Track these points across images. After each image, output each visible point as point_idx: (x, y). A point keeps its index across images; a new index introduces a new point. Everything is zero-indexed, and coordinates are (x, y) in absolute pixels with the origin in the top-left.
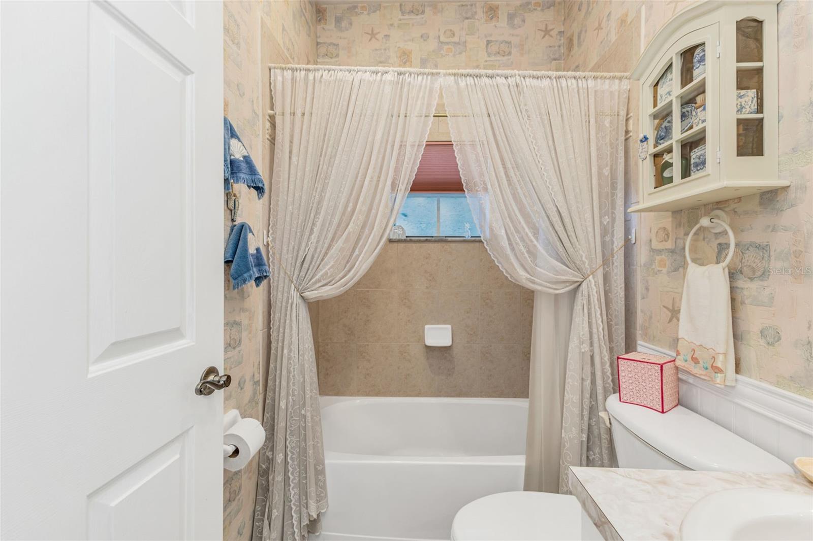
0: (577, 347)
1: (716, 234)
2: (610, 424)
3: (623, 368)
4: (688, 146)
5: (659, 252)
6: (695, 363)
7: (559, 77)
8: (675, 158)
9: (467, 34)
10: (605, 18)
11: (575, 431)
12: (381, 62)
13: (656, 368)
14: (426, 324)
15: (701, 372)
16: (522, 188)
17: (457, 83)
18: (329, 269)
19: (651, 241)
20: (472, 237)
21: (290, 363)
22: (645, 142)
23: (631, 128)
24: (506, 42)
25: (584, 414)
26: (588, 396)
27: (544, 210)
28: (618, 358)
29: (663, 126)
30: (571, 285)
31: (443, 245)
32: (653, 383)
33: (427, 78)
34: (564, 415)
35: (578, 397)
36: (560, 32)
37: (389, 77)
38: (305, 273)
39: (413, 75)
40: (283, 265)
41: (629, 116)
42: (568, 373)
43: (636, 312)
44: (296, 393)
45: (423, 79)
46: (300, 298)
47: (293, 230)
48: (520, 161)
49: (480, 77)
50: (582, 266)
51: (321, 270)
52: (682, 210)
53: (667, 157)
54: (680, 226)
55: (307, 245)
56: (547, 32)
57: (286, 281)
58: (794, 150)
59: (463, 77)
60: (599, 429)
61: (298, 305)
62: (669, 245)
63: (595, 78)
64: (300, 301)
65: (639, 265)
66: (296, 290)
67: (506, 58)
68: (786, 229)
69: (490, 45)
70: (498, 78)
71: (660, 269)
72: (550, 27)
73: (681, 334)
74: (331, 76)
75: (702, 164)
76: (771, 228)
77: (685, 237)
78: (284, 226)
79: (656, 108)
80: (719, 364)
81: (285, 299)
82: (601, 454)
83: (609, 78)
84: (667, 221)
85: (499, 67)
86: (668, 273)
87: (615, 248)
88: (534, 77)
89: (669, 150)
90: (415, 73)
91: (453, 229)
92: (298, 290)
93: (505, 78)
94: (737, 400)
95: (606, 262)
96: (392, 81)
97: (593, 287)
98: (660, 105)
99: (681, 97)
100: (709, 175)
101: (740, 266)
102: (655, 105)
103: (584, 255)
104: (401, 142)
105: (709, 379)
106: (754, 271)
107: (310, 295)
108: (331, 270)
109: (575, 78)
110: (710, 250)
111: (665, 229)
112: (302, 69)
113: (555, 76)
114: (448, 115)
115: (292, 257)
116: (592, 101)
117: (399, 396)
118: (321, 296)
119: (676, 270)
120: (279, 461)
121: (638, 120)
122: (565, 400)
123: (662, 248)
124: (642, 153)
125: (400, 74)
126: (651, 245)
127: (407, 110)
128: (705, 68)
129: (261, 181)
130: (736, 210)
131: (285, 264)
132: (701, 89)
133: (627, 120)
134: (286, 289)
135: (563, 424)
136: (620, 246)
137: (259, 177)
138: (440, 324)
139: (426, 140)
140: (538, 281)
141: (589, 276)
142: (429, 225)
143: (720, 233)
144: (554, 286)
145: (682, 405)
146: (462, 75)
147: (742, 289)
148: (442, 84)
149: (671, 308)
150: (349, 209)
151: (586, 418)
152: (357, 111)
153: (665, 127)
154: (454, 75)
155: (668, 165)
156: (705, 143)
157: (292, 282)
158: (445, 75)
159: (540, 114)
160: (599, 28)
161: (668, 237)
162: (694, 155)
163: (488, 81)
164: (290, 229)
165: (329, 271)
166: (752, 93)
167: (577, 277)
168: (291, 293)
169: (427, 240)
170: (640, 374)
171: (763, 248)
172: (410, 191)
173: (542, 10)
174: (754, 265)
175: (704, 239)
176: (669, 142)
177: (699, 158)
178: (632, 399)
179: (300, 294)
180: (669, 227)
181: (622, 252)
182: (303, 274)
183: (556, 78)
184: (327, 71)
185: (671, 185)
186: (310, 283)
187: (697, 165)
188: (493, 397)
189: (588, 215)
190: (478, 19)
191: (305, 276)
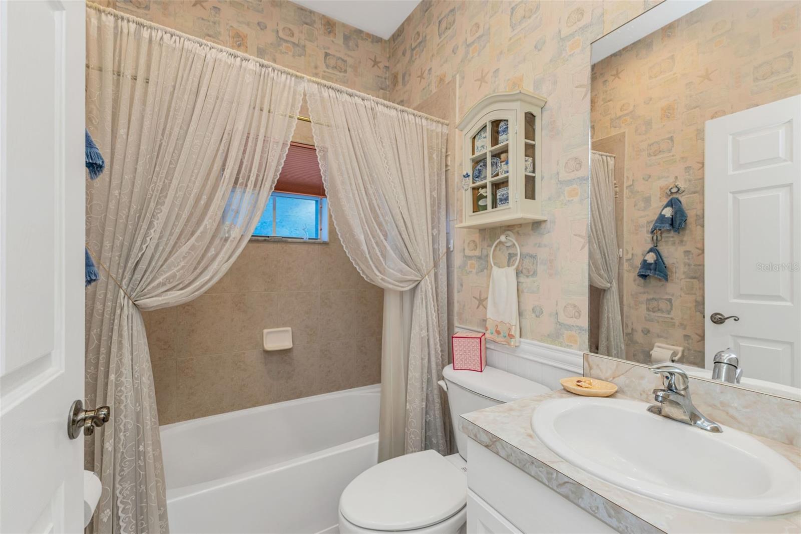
0: (418, 334)
1: (507, 246)
2: (447, 389)
3: (456, 344)
4: (496, 186)
5: (470, 258)
6: (498, 334)
7: (403, 111)
8: (488, 192)
9: (305, 39)
10: (427, 72)
11: (417, 401)
12: (209, 36)
13: (477, 341)
14: (264, 329)
15: (502, 340)
16: (376, 199)
17: (321, 93)
18: (178, 271)
19: (464, 250)
20: (309, 239)
21: (121, 390)
22: (468, 178)
23: (449, 163)
24: (343, 60)
25: (423, 386)
26: (426, 371)
27: (394, 220)
28: (453, 337)
29: (477, 168)
30: (413, 283)
31: (283, 246)
32: (476, 352)
33: (291, 79)
34: (409, 391)
35: (419, 373)
36: (386, 67)
37: (251, 66)
38: (140, 276)
39: (276, 71)
40: (105, 266)
41: (448, 154)
42: (411, 355)
43: (453, 303)
44: (130, 427)
45: (287, 78)
46: (133, 308)
47: (121, 221)
48: (376, 176)
49: (341, 93)
50: (421, 268)
51: (165, 272)
52: (485, 229)
53: (482, 191)
54: (484, 240)
55: (144, 241)
56: (376, 63)
57: (110, 287)
58: (549, 199)
59: (326, 88)
60: (433, 396)
61: (130, 317)
62: (477, 253)
63: (427, 119)
64: (133, 311)
65: (455, 267)
66: (126, 297)
67: (342, 74)
68: (545, 246)
69: (328, 58)
70: (356, 97)
71: (471, 270)
72: (378, 60)
73: (489, 315)
74: (175, 41)
75: (506, 199)
76: (538, 245)
77: (488, 248)
78: (106, 215)
79: (474, 156)
80: (513, 333)
81: (108, 309)
82: (434, 415)
83: (435, 122)
84: (476, 237)
85: (336, 81)
86: (477, 273)
87: (440, 254)
88: (384, 105)
89: (484, 187)
90: (279, 70)
91: (289, 230)
92: (129, 298)
93: (362, 99)
94: (521, 355)
95: (436, 265)
96: (253, 70)
97: (428, 284)
98: (477, 154)
99: (491, 152)
100: (510, 208)
101: (521, 268)
102: (473, 153)
103: (423, 259)
104: (265, 137)
105: (506, 343)
106: (529, 271)
107: (151, 302)
108: (181, 271)
109: (414, 115)
110: (504, 258)
111: (474, 241)
112: (130, 20)
113: (399, 109)
114: (311, 120)
115: (120, 256)
116: (425, 136)
117: (232, 410)
118: (165, 303)
119: (482, 271)
120: (105, 520)
121: (455, 158)
122: (409, 378)
123: (473, 255)
124: (465, 185)
125: (262, 66)
126: (464, 252)
127: (270, 106)
128: (508, 137)
129: (99, 156)
130: (519, 232)
131: (108, 264)
132: (505, 150)
133: (446, 156)
134: (109, 296)
135: (408, 398)
136: (444, 253)
137: (96, 150)
138: (280, 327)
139: (290, 141)
140: (390, 280)
141: (426, 276)
142: (264, 224)
143: (510, 246)
144: (401, 285)
145: (489, 366)
146: (325, 86)
147: (523, 283)
148: (306, 88)
149: (478, 298)
150: (202, 202)
151: (425, 389)
152: (213, 93)
153: (478, 169)
154: (318, 84)
155: (482, 197)
156: (508, 186)
157: (120, 287)
158: (309, 81)
159: (390, 139)
160: (421, 77)
161: (476, 248)
162: (500, 193)
163: (348, 98)
164: (116, 220)
165: (177, 274)
166: (530, 159)
167: (416, 276)
168: (119, 301)
169: (265, 240)
170: (467, 347)
171: (533, 257)
172: (275, 190)
173: (372, 42)
174: (529, 267)
175: (500, 250)
176: (484, 182)
177: (503, 196)
178: (461, 366)
179: (133, 302)
180: (477, 241)
181: (445, 257)
182: (138, 276)
183: (400, 111)
184: (169, 35)
185: (486, 211)
186: (149, 288)
187: (501, 200)
188: (332, 391)
189: (424, 227)
190: (316, 28)
191: (141, 280)
